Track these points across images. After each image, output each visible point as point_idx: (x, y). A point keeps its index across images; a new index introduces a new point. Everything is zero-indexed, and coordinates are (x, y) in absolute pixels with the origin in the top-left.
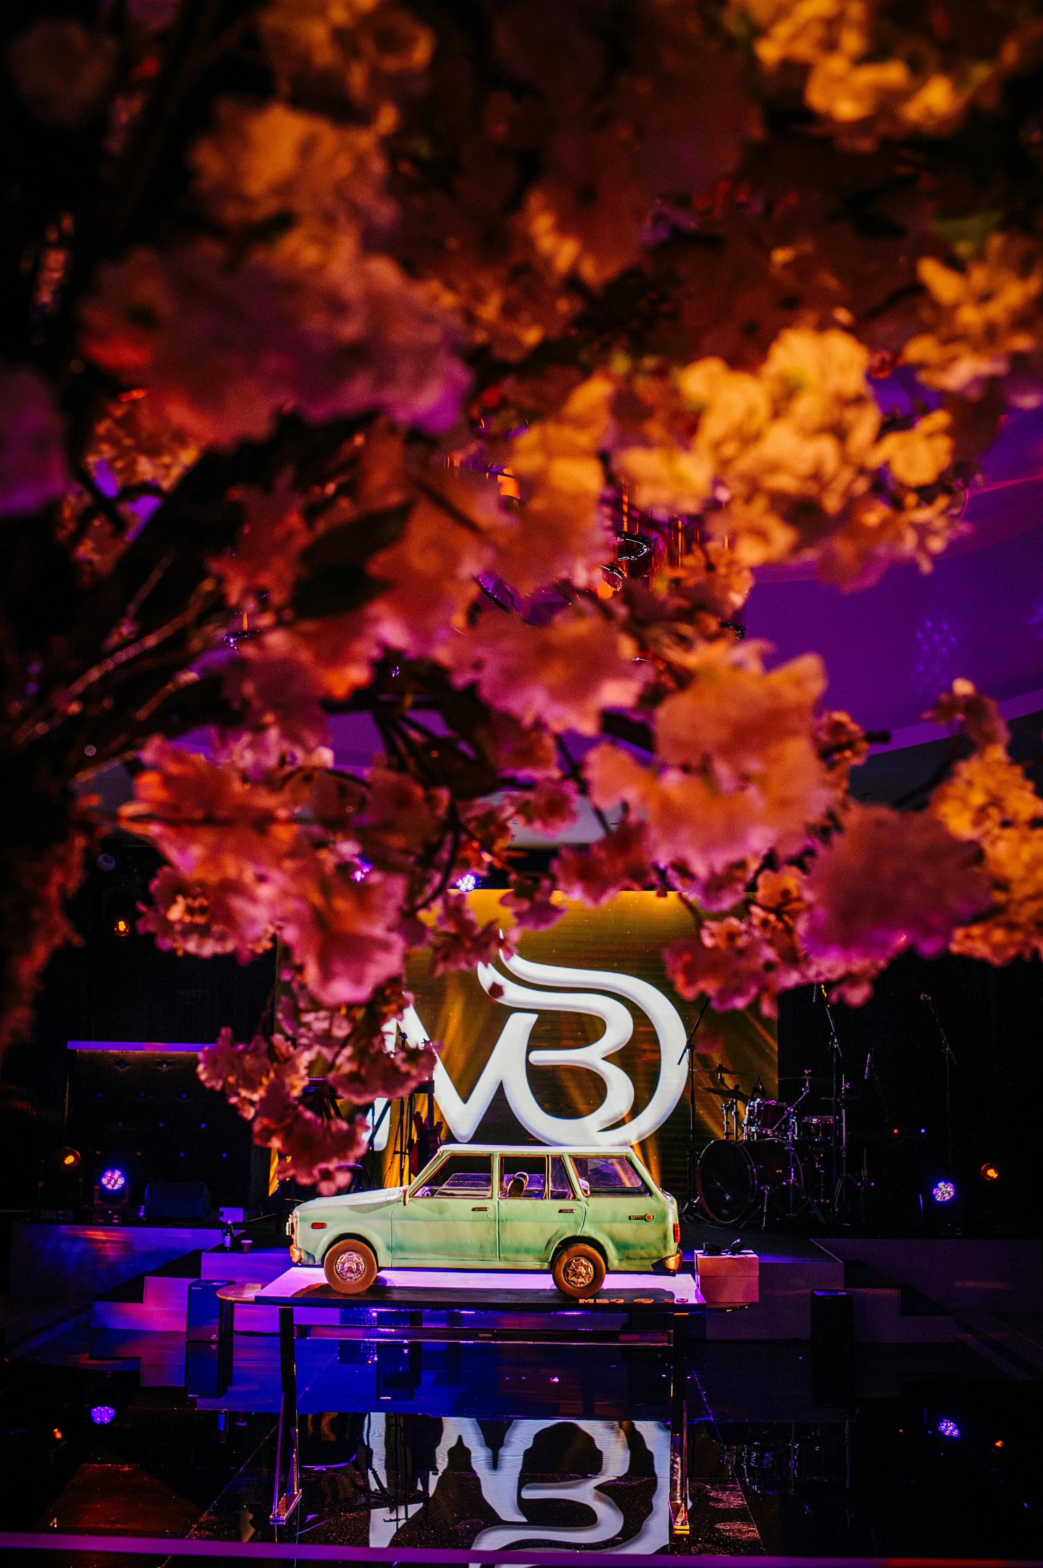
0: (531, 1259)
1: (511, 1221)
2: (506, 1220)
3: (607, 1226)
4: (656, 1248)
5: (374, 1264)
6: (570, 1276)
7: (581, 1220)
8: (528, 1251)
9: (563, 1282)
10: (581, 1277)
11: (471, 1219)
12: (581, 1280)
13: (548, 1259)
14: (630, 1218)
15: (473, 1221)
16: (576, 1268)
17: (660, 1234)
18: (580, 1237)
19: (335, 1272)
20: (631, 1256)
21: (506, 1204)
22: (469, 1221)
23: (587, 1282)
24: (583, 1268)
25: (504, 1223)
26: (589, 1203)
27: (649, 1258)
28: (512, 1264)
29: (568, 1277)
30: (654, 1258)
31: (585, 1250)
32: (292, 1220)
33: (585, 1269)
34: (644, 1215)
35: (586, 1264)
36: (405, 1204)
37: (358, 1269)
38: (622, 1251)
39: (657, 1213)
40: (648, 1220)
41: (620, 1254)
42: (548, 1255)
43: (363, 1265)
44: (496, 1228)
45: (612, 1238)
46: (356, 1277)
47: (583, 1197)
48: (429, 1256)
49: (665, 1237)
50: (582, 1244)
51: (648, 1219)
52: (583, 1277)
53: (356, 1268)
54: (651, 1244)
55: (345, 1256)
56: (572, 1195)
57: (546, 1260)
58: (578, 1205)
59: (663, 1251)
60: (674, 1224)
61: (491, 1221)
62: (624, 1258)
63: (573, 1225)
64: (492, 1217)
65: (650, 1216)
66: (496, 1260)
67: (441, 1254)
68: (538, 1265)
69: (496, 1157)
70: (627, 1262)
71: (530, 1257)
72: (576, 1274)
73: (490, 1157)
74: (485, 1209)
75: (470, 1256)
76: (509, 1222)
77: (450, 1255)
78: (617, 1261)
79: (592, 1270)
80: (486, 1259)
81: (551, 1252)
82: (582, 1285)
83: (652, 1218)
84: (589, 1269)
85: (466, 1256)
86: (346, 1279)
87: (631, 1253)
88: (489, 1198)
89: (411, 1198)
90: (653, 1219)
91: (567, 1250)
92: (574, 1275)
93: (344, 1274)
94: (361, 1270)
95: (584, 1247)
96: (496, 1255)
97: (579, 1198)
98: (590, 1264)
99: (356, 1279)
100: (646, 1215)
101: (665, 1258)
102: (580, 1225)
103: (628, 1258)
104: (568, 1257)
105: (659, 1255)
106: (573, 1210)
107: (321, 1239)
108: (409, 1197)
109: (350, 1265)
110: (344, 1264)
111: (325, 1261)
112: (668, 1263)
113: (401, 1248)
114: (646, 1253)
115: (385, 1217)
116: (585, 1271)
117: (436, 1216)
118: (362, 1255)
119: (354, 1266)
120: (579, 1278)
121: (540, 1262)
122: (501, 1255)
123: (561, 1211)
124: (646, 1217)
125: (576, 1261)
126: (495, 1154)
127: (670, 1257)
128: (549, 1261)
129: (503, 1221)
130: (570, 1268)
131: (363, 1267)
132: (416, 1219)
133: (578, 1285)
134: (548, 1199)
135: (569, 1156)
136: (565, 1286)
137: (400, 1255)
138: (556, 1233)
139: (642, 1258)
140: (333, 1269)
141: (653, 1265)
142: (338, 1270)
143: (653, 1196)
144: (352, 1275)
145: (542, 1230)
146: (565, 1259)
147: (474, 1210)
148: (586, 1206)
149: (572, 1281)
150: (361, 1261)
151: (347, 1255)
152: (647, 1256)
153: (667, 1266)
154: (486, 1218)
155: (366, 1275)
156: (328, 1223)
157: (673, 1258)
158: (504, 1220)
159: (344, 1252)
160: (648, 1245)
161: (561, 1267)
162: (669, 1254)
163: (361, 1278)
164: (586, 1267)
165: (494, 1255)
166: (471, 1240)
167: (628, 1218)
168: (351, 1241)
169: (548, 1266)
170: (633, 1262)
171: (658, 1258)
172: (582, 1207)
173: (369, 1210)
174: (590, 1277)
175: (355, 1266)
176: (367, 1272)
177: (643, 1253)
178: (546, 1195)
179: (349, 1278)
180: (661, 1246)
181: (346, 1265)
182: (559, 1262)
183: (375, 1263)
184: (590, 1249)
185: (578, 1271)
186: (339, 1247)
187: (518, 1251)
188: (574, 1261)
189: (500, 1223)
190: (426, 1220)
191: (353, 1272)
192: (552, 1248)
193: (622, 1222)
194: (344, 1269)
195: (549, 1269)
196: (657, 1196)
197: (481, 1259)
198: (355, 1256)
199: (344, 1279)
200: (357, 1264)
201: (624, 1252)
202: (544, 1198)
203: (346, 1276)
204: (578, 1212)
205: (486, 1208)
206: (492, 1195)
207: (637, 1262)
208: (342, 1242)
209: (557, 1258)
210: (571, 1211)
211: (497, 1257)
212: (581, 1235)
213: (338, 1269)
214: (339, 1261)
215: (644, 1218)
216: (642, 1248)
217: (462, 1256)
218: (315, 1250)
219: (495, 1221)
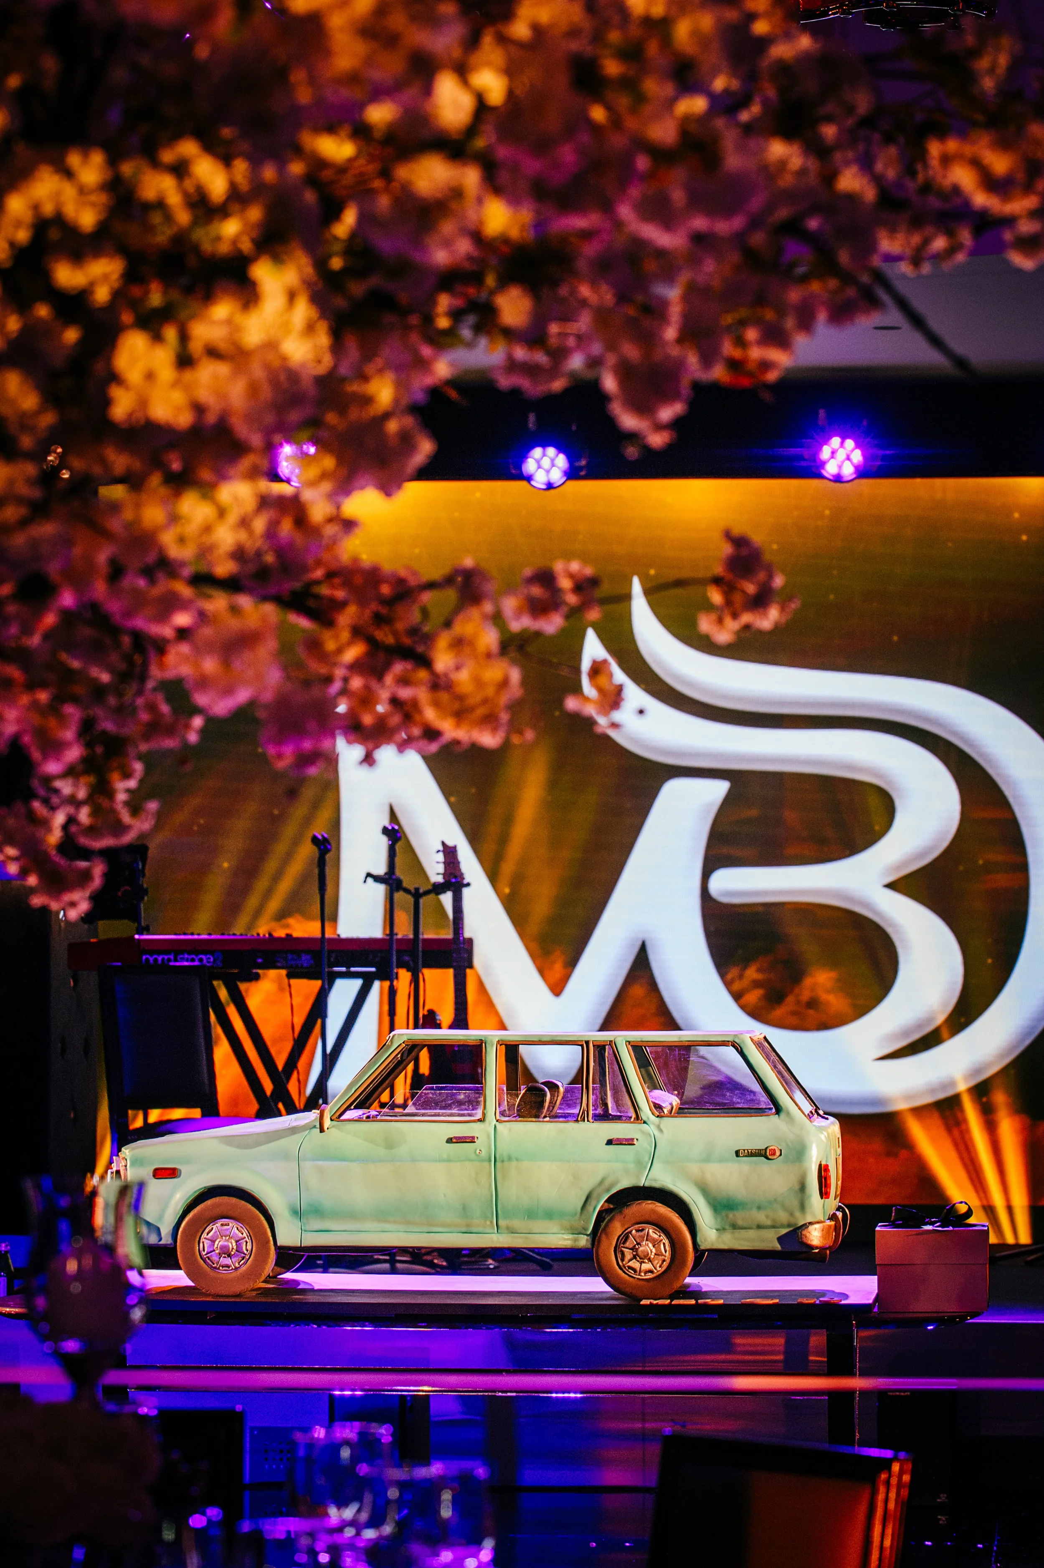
0: (555, 1229)
1: (517, 1160)
2: (510, 1159)
3: (694, 1169)
4: (785, 1208)
5: (268, 1242)
6: (626, 1260)
7: (647, 1159)
8: (549, 1215)
9: (616, 1271)
10: (646, 1261)
11: (445, 1156)
12: (647, 1266)
13: (586, 1229)
14: (737, 1153)
15: (449, 1160)
16: (638, 1244)
17: (792, 1181)
18: (644, 1188)
19: (199, 1257)
20: (740, 1222)
21: (510, 1130)
22: (442, 1160)
23: (658, 1269)
24: (650, 1245)
25: (506, 1163)
26: (662, 1127)
27: (774, 1227)
28: (521, 1238)
29: (623, 1260)
30: (782, 1226)
31: (654, 1211)
32: (118, 1165)
33: (654, 1246)
34: (764, 1148)
35: (656, 1236)
36: (322, 1130)
37: (239, 1249)
38: (723, 1213)
39: (787, 1145)
40: (770, 1157)
41: (719, 1220)
42: (587, 1221)
43: (249, 1244)
44: (490, 1173)
45: (704, 1190)
46: (237, 1265)
47: (652, 1118)
48: (369, 1225)
49: (803, 1187)
50: (650, 1202)
51: (771, 1155)
52: (650, 1260)
53: (235, 1247)
54: (776, 1200)
55: (216, 1227)
56: (634, 1116)
57: (583, 1231)
58: (642, 1132)
59: (798, 1214)
60: (820, 1165)
61: (483, 1160)
62: (727, 1227)
63: (632, 1166)
64: (484, 1153)
65: (774, 1150)
66: (491, 1231)
67: (389, 1222)
68: (568, 1239)
69: (492, 1045)
70: (733, 1233)
71: (554, 1227)
72: (637, 1254)
73: (481, 1045)
74: (472, 1140)
75: (443, 1225)
76: (514, 1163)
77: (407, 1222)
78: (715, 1231)
79: (667, 1248)
80: (474, 1230)
81: (592, 1215)
82: (649, 1276)
83: (778, 1153)
84: (662, 1246)
85: (437, 1225)
86: (219, 1269)
87: (739, 1216)
88: (480, 1120)
89: (334, 1122)
90: (781, 1155)
91: (621, 1212)
92: (634, 1257)
93: (215, 1258)
94: (246, 1252)
95: (651, 1206)
96: (492, 1222)
97: (644, 1118)
98: (663, 1237)
99: (236, 1268)
100: (767, 1148)
101: (804, 1225)
102: (645, 1168)
103: (734, 1226)
104: (623, 1225)
105: (792, 1221)
106: (634, 1139)
107: (171, 1195)
108: (331, 1120)
109: (226, 1243)
110: (213, 1241)
111: (179, 1237)
112: (808, 1235)
113: (318, 1211)
114: (767, 1217)
115: (286, 1156)
116: (654, 1250)
117: (382, 1151)
118: (247, 1224)
119: (232, 1245)
120: (644, 1262)
121: (573, 1234)
122: (501, 1222)
123: (610, 1142)
124: (768, 1151)
125: (637, 1231)
126: (488, 1040)
127: (811, 1223)
128: (589, 1232)
129: (503, 1161)
130: (628, 1243)
131: (249, 1247)
132: (344, 1159)
133: (643, 1274)
134: (588, 1121)
135: (626, 1041)
136: (618, 1276)
137: (317, 1224)
138: (601, 1182)
139: (759, 1227)
140: (194, 1254)
141: (780, 1239)
142: (204, 1253)
143: (782, 1115)
144: (228, 1261)
145: (576, 1177)
146: (617, 1228)
147: (450, 1141)
148: (657, 1133)
149: (630, 1267)
150: (245, 1235)
151: (219, 1225)
152: (768, 1222)
153: (805, 1240)
154: (473, 1156)
155: (254, 1260)
156: (184, 1169)
157: (817, 1226)
158: (506, 1159)
159: (214, 1219)
160: (770, 1202)
161: (611, 1244)
162: (809, 1219)
163: (244, 1268)
164: (655, 1243)
165: (488, 1223)
166: (445, 1195)
167: (735, 1155)
168: (225, 1199)
169: (587, 1240)
170: (744, 1233)
171: (789, 1226)
172: (650, 1136)
173: (257, 1144)
174: (664, 1261)
175: (234, 1244)
176: (255, 1255)
177: (761, 1217)
178: (583, 1112)
179: (223, 1267)
180: (795, 1203)
181: (218, 1243)
182: (607, 1235)
183: (271, 1238)
184: (663, 1210)
185: (641, 1249)
186: (203, 1210)
187: (531, 1214)
188: (634, 1232)
189: (499, 1164)
190: (364, 1160)
191: (229, 1256)
192: (594, 1209)
193: (721, 1160)
194: (214, 1251)
195: (589, 1246)
196: (788, 1114)
197: (464, 1230)
198: (234, 1228)
199: (215, 1268)
200: (237, 1242)
201: (727, 1216)
202: (579, 1119)
203: (218, 1263)
204: (643, 1145)
205: (473, 1138)
206: (484, 1114)
207: (751, 1233)
208: (209, 1202)
209: (602, 1226)
210: (630, 1142)
211: (493, 1226)
212: (647, 1184)
213: (204, 1250)
214: (204, 1235)
215: (763, 1154)
216: (759, 1208)
217: (431, 1224)
218: (161, 1217)
219: (490, 1161)
